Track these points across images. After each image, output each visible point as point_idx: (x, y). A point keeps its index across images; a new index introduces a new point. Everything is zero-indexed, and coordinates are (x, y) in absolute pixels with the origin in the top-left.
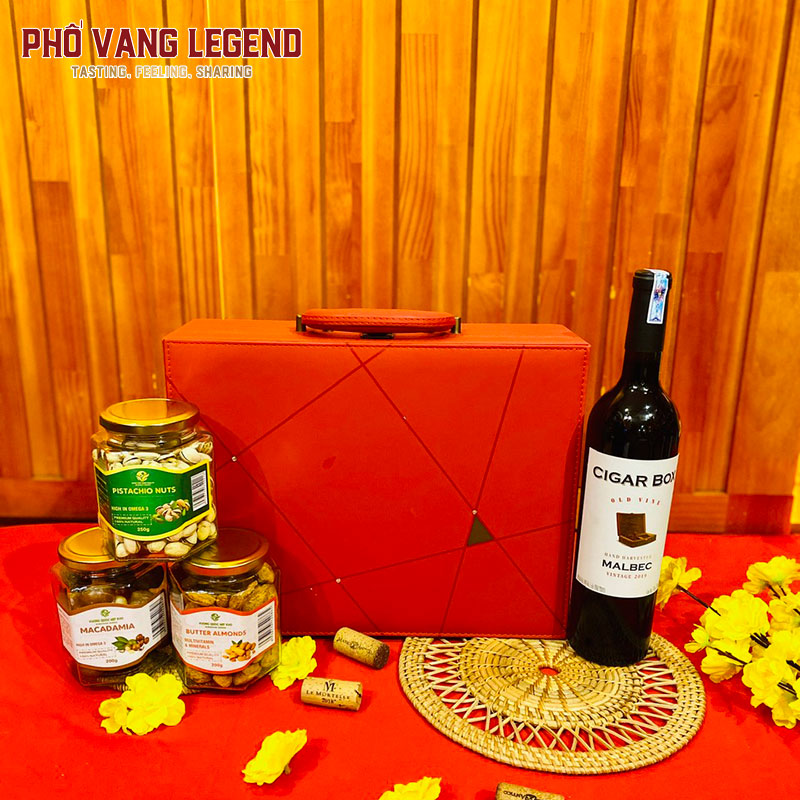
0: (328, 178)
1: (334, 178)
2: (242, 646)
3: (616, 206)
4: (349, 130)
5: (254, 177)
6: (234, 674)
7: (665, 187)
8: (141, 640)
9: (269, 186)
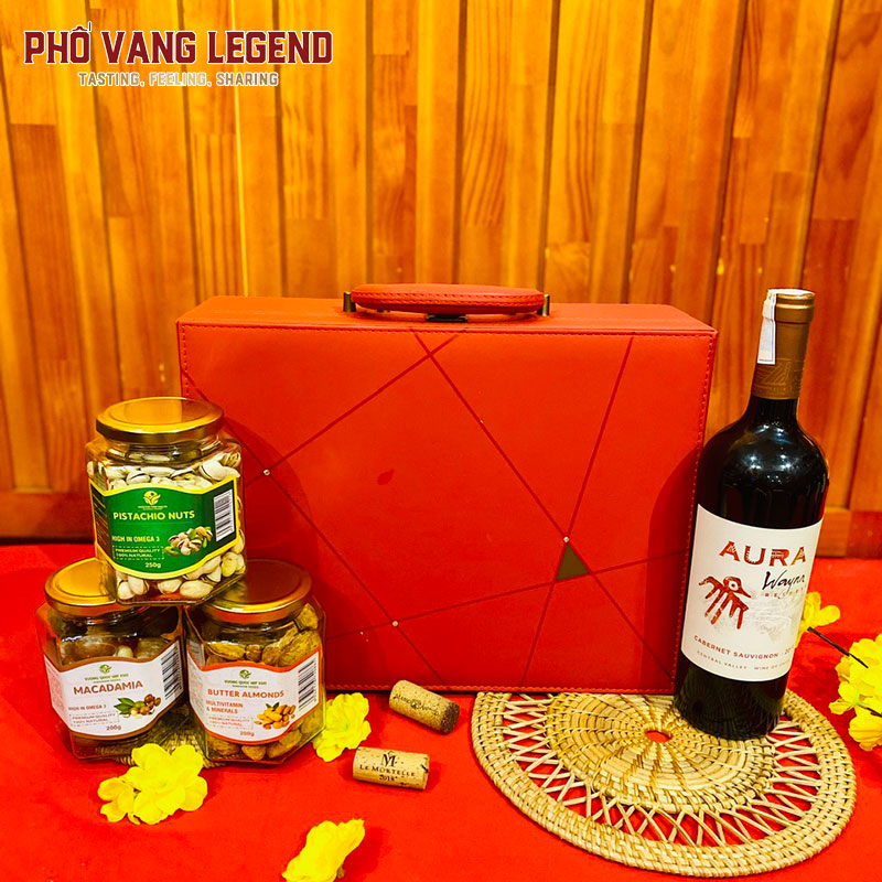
0: (375, 123)
1: (384, 124)
2: (278, 710)
3: (727, 161)
4: (402, 64)
5: (285, 121)
6: (268, 745)
7: (787, 140)
8: (151, 701)
9: (304, 133)
